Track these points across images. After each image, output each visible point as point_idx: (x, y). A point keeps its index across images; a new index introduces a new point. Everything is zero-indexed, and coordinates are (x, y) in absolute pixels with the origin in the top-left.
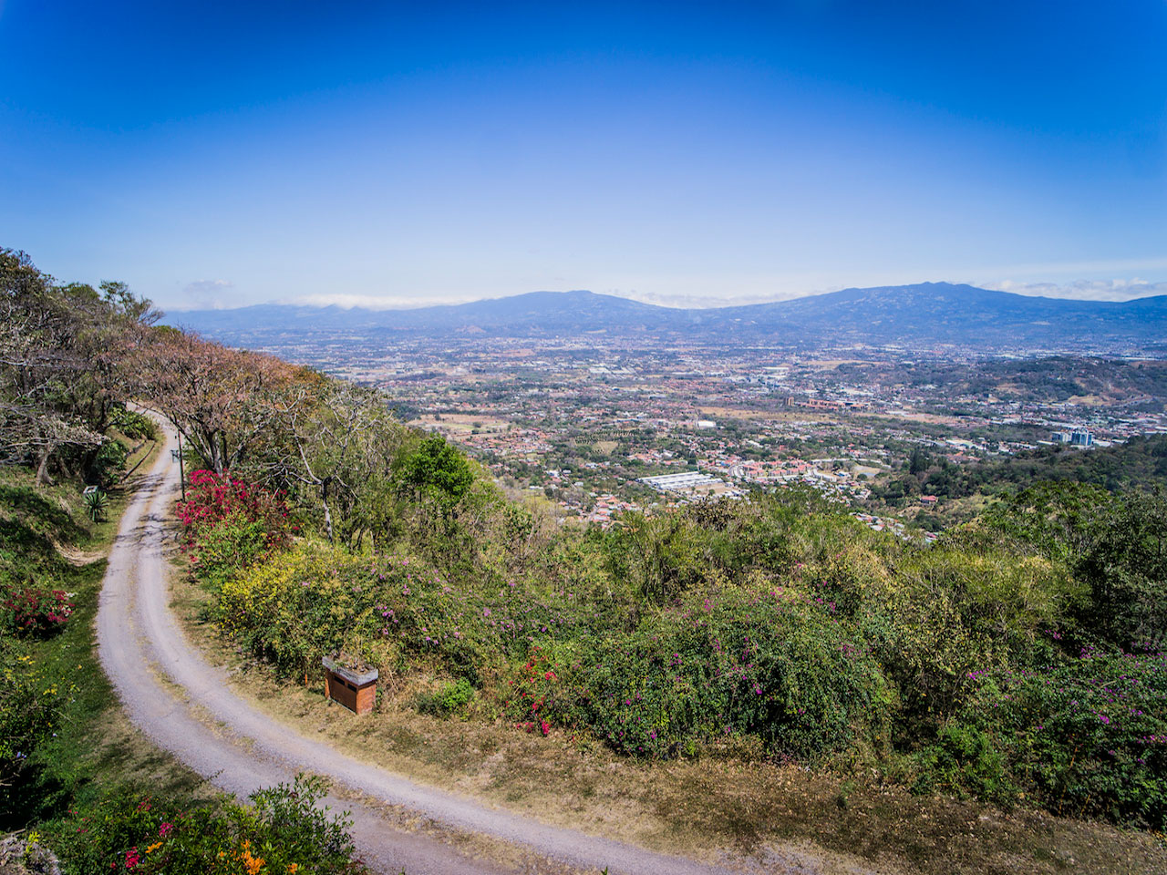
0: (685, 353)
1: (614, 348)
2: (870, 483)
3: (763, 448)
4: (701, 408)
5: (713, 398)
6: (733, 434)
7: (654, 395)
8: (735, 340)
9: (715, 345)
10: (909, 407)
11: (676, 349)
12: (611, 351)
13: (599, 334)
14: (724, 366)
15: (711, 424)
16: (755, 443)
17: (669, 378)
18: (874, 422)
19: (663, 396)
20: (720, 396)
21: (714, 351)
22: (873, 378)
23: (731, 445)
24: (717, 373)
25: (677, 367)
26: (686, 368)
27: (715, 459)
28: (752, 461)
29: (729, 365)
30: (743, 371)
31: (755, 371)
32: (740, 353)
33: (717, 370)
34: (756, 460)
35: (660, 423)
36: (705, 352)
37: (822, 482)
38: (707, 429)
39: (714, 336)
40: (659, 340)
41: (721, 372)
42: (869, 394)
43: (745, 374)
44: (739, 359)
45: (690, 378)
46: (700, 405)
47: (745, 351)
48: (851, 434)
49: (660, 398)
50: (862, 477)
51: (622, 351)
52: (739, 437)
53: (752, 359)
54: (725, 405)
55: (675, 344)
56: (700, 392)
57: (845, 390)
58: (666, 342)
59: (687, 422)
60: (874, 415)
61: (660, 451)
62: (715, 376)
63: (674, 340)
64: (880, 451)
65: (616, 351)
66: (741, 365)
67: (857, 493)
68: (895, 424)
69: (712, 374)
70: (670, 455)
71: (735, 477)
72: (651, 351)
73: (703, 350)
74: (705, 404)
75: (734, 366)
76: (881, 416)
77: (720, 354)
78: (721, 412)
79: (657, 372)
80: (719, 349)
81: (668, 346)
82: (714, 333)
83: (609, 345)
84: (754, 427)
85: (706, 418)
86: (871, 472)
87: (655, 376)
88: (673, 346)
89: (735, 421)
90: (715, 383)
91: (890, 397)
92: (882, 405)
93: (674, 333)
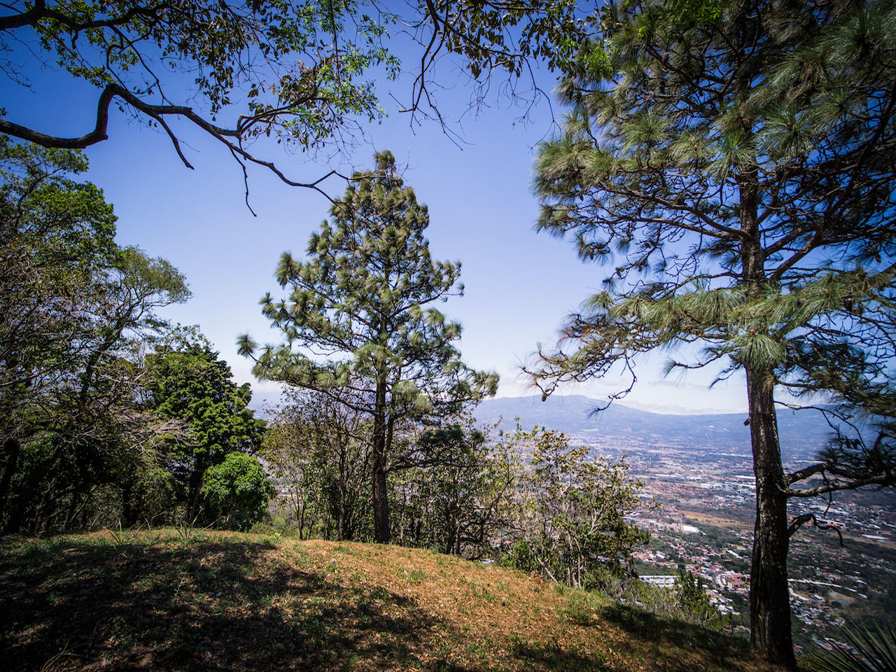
0: (666, 456)
1: (606, 447)
2: (845, 612)
3: (742, 560)
4: (684, 512)
5: (694, 502)
6: (714, 542)
7: (643, 495)
8: (709, 446)
9: (692, 449)
10: (889, 533)
11: (658, 451)
12: (605, 449)
13: (594, 432)
14: (701, 471)
15: (694, 530)
16: (734, 554)
17: (654, 479)
18: (850, 545)
19: (651, 497)
20: (700, 501)
21: (692, 455)
22: (847, 497)
23: (713, 554)
24: (695, 478)
25: (660, 469)
26: (668, 471)
27: (701, 565)
28: (733, 572)
29: (706, 471)
30: (719, 478)
31: (731, 479)
32: (714, 459)
33: (696, 474)
34: (736, 572)
35: (651, 524)
36: (683, 456)
37: (798, 603)
38: (691, 534)
39: (691, 440)
40: (643, 441)
41: (699, 477)
42: (844, 513)
43: (721, 481)
44: (715, 465)
45: (672, 481)
46: (683, 509)
47: (720, 457)
48: (827, 556)
49: (648, 499)
50: (836, 605)
51: (613, 450)
52: (719, 546)
53: (727, 467)
54: (706, 511)
55: (657, 445)
56: (682, 496)
57: (819, 507)
58: (649, 444)
59: (673, 525)
60: (849, 537)
61: (654, 553)
62: (694, 481)
63: (656, 442)
64: (856, 578)
65: (608, 450)
66: (718, 471)
67: (832, 619)
68: (872, 549)
69: (692, 478)
70: (663, 557)
71: (719, 586)
72: (637, 451)
73: (682, 454)
74: (688, 508)
75: (710, 471)
76: (857, 539)
77: (698, 459)
78: (701, 518)
79: (644, 473)
80: (696, 453)
81: (651, 447)
82: (691, 438)
83: (601, 443)
84: (732, 538)
85: (688, 522)
86: (846, 600)
87: (642, 476)
88: (656, 448)
89: (715, 529)
90: (694, 488)
91: (866, 517)
92: (858, 527)
93: (655, 435)
